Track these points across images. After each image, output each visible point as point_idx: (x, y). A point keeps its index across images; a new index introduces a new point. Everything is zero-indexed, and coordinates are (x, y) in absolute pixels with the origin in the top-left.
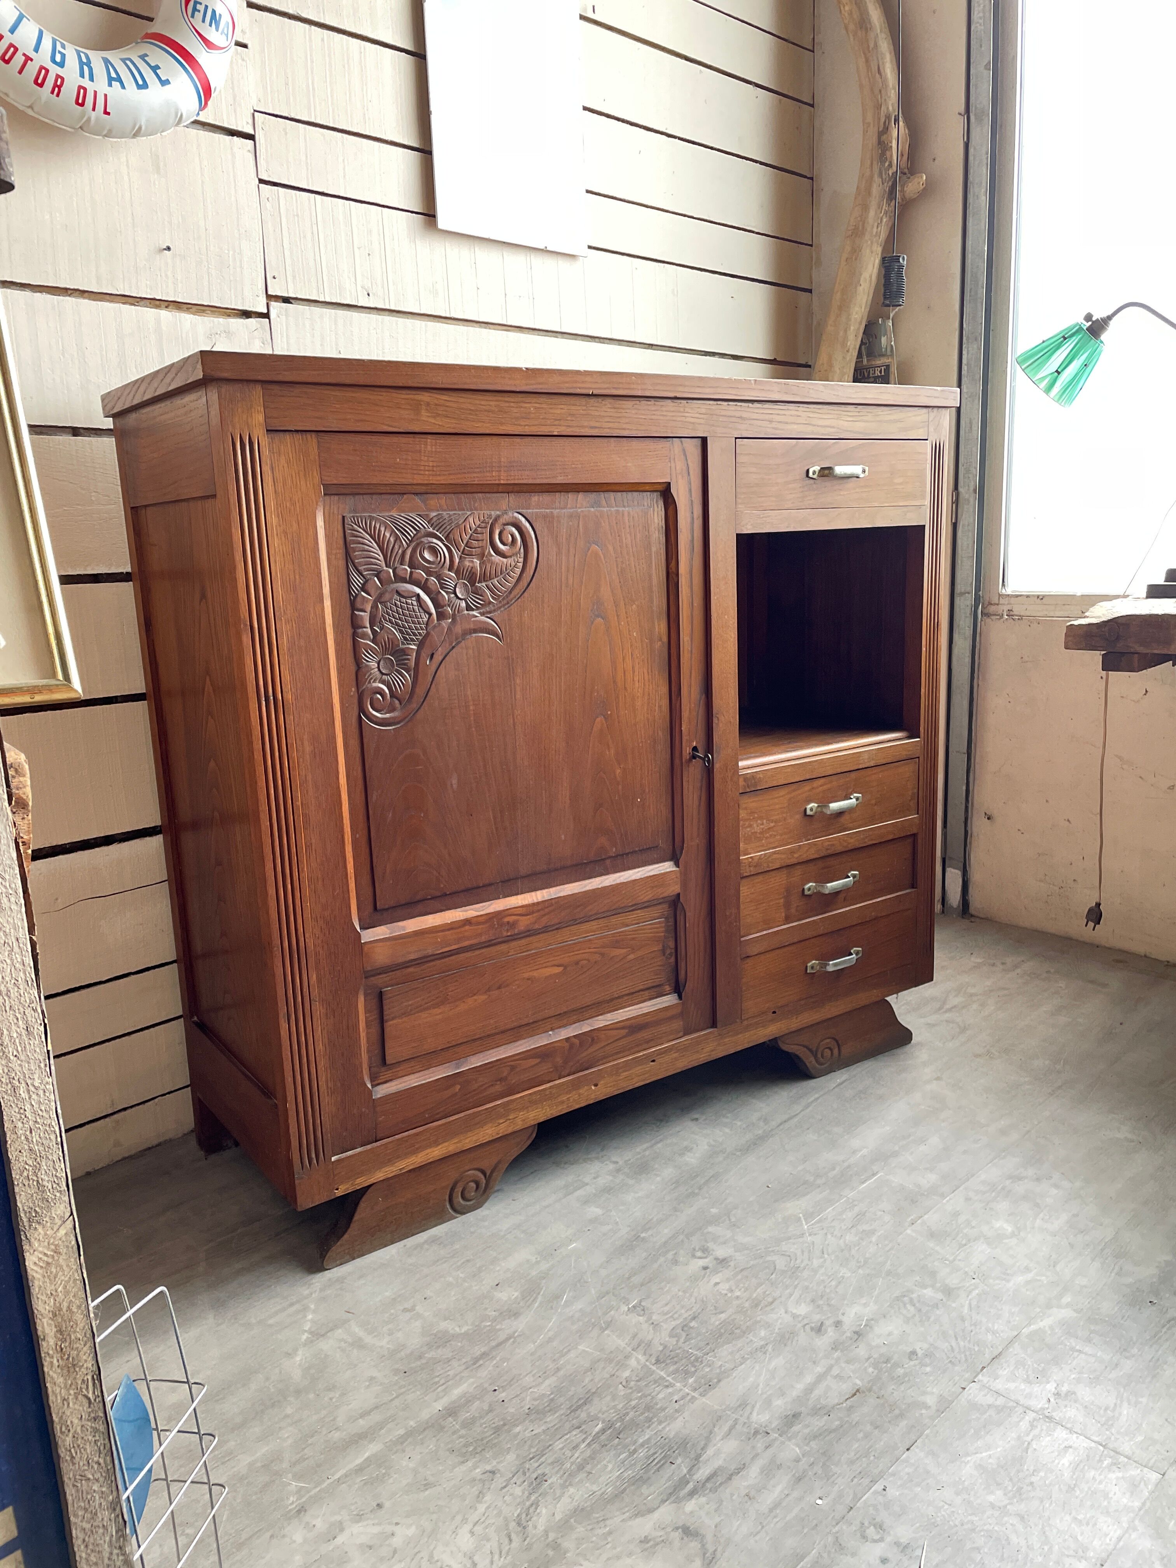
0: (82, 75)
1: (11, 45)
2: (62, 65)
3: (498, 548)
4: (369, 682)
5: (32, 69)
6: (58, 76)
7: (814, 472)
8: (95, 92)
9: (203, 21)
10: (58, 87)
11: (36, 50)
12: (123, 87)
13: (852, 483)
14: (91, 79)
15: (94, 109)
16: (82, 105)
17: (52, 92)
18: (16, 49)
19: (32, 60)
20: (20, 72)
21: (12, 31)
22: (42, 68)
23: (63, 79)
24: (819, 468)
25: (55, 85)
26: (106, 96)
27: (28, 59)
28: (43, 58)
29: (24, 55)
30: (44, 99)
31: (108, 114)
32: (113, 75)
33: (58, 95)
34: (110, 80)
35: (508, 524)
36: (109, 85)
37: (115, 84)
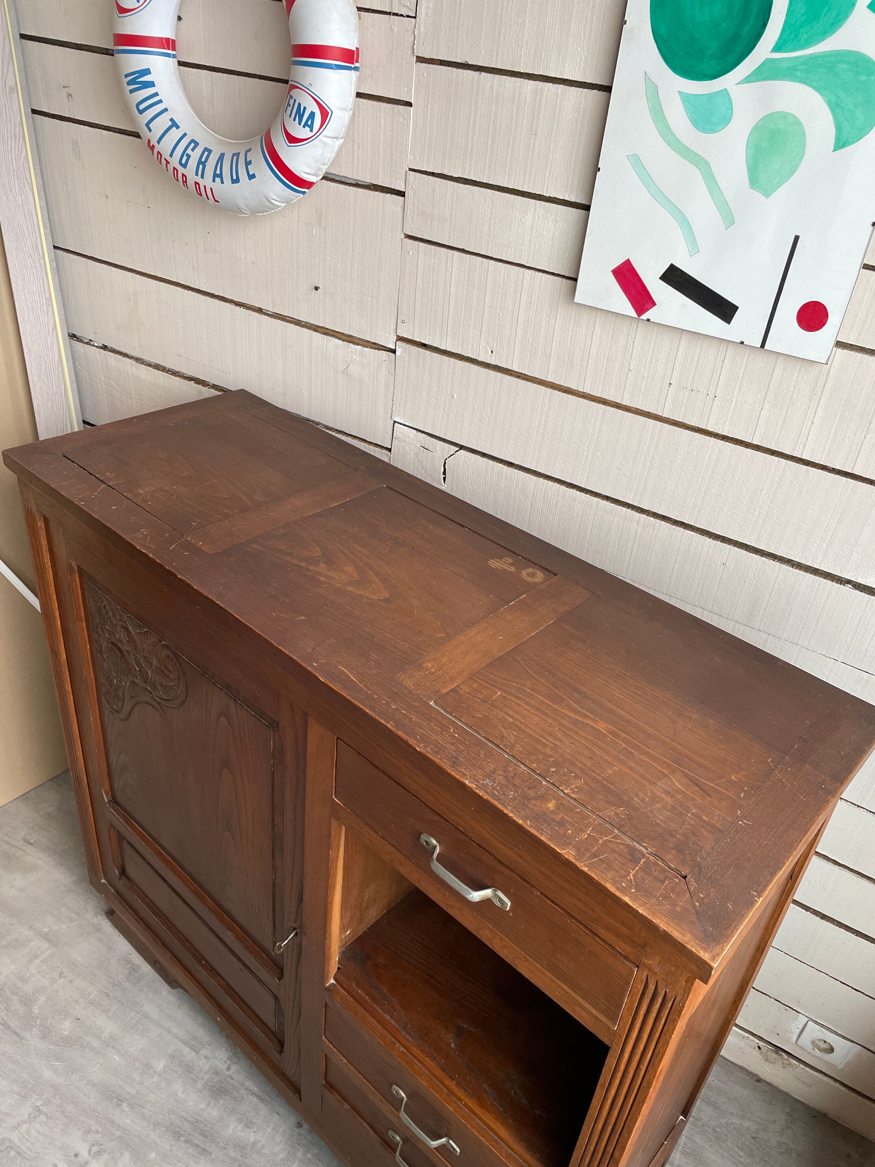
0: (197, 174)
1: (159, 151)
2: (185, 166)
5: (171, 169)
6: (184, 174)
8: (205, 186)
9: (290, 117)
10: (184, 182)
12: (222, 182)
14: (202, 177)
15: (208, 198)
16: (201, 195)
17: (184, 186)
18: (162, 155)
19: (170, 163)
20: (167, 171)
21: (159, 142)
22: (175, 168)
23: (186, 176)
26: (211, 189)
27: (168, 161)
28: (176, 162)
29: (166, 159)
31: (215, 198)
32: (218, 172)
33: (187, 188)
34: (215, 175)
36: (214, 181)
37: (218, 180)
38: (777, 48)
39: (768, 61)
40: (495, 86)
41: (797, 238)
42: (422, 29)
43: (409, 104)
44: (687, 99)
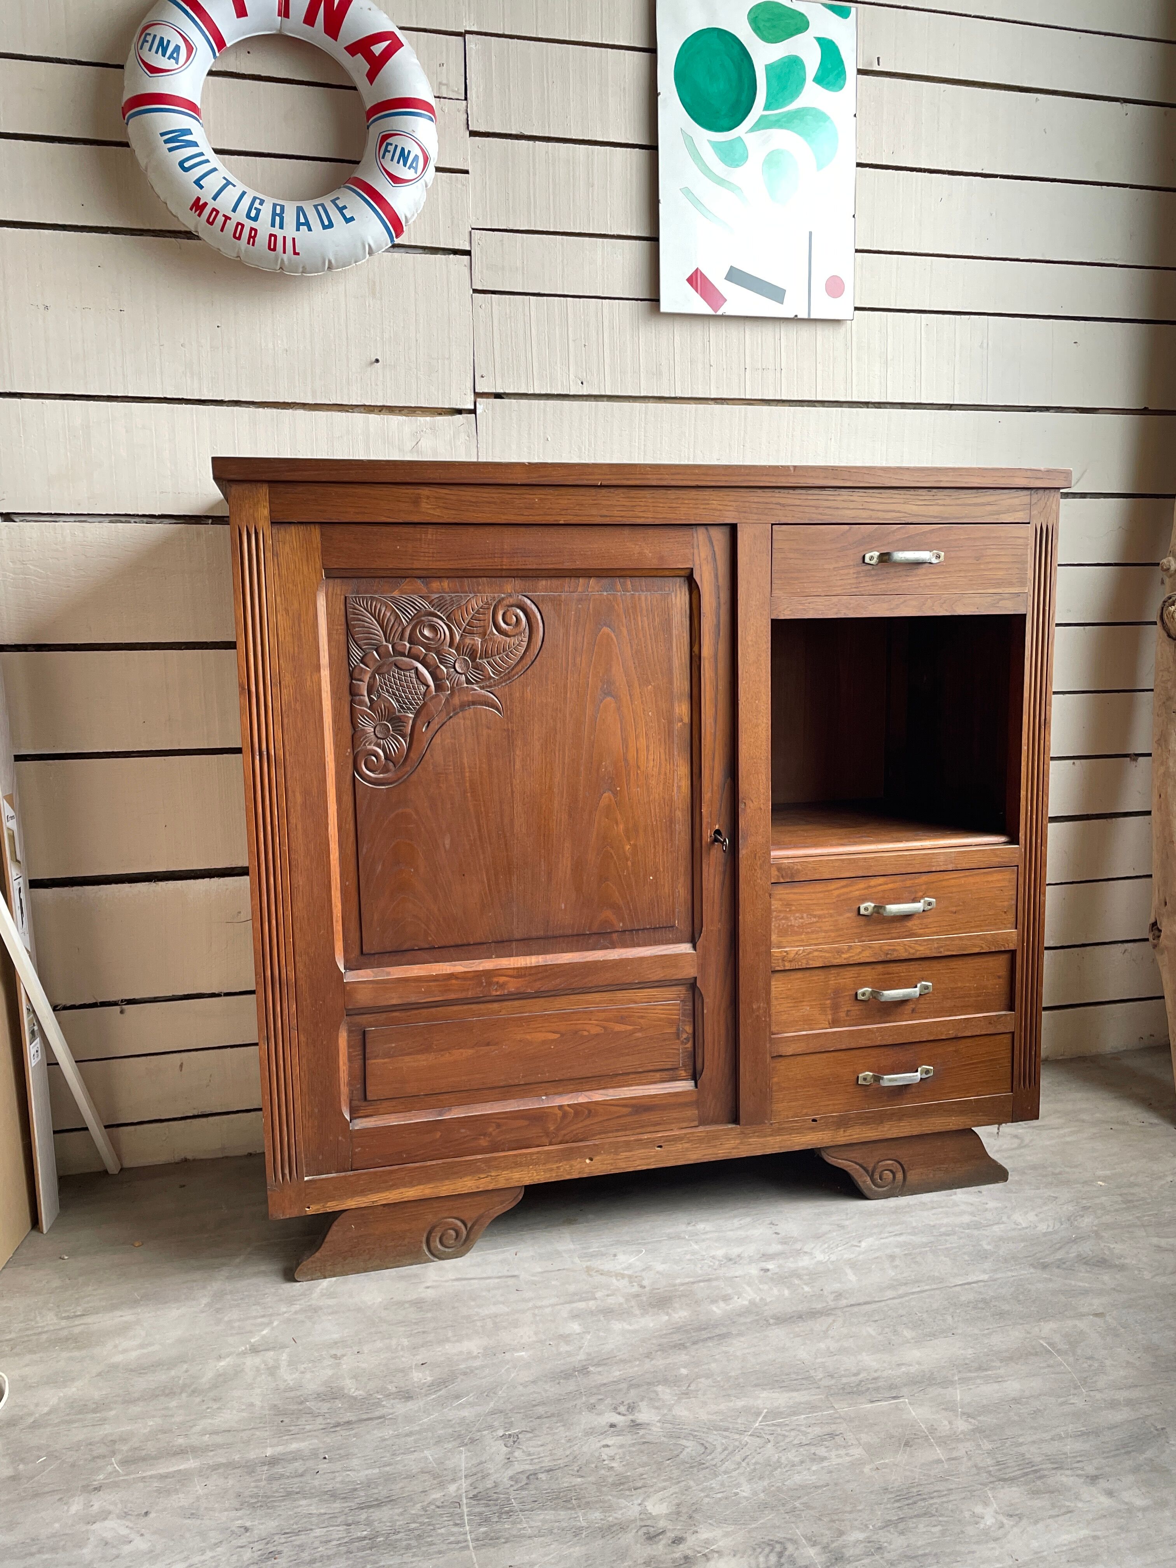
0: (273, 225)
1: (214, 209)
2: (255, 219)
3: (501, 627)
4: (365, 745)
5: (231, 226)
6: (252, 229)
7: (871, 558)
8: (284, 238)
9: (392, 160)
10: (252, 237)
11: (234, 210)
12: (310, 229)
13: (922, 570)
14: (281, 227)
15: (284, 252)
16: (274, 249)
17: (249, 243)
18: (218, 212)
19: (230, 219)
20: (222, 230)
21: (215, 198)
22: (238, 224)
23: (256, 231)
24: (878, 554)
25: (250, 237)
26: (294, 239)
27: (227, 218)
28: (240, 216)
29: (224, 216)
30: (243, 248)
31: (298, 254)
32: (302, 220)
33: (253, 245)
34: (299, 225)
35: (512, 606)
36: (298, 229)
37: (304, 228)
38: (766, 108)
39: (762, 117)
40: (550, 152)
41: (811, 233)
42: (475, 108)
43: (467, 172)
44: (715, 145)
